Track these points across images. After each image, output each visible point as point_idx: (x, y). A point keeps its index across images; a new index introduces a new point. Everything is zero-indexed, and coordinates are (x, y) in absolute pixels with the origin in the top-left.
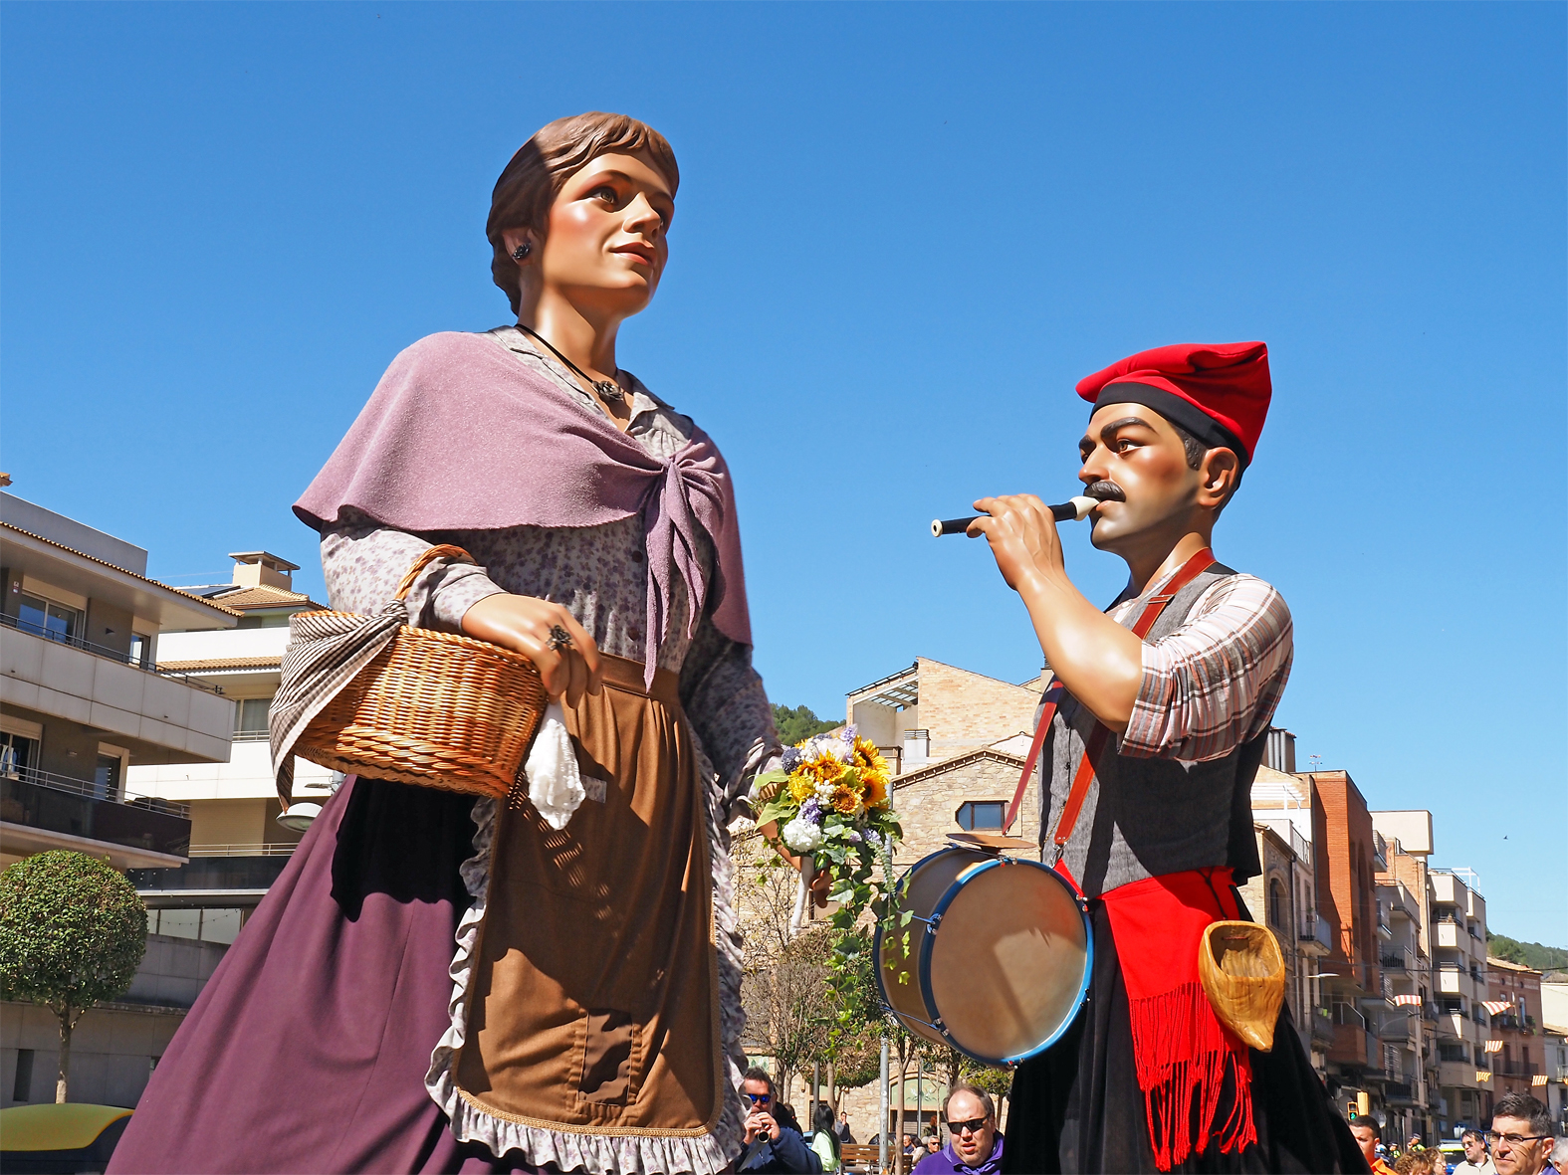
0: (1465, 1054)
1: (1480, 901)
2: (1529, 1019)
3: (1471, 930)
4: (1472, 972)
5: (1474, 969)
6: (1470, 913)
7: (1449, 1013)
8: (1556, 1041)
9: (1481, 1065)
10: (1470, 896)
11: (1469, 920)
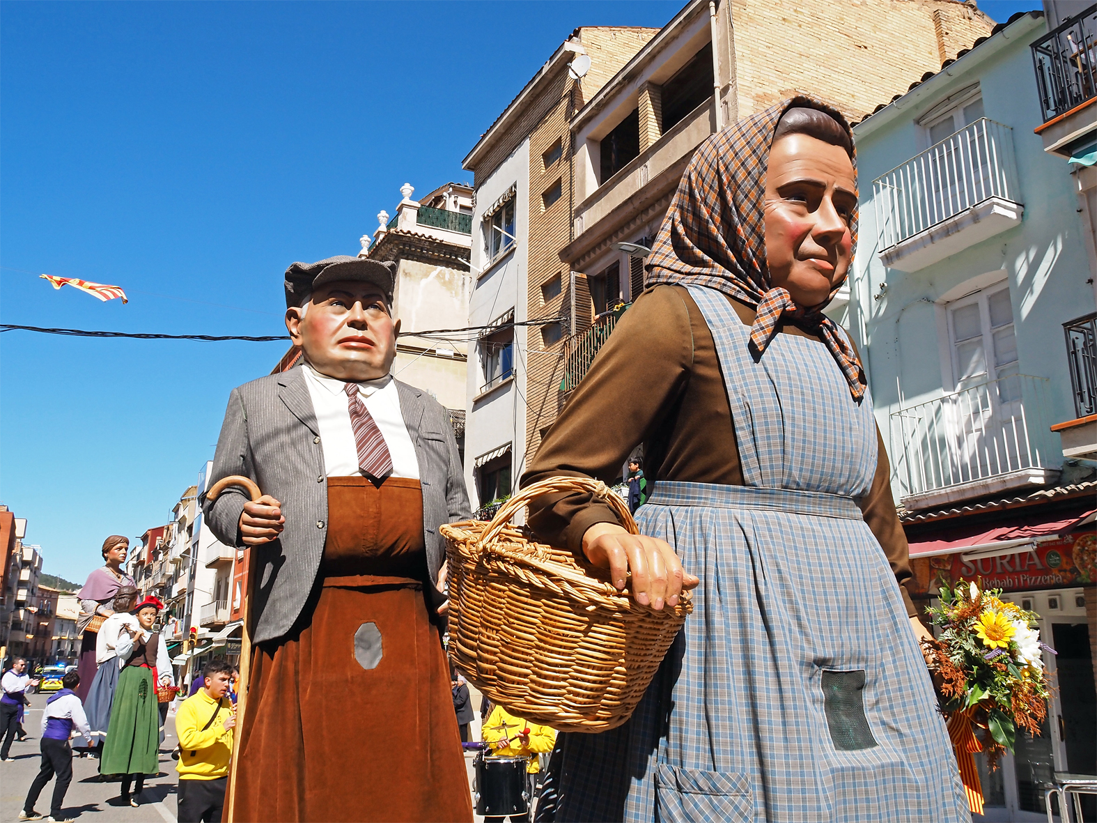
0: (22, 627)
1: (41, 560)
2: (51, 611)
3: (35, 573)
4: (32, 592)
5: (32, 590)
6: (36, 565)
7: (19, 609)
8: (61, 621)
9: (28, 632)
10: (38, 557)
11: (36, 568)
